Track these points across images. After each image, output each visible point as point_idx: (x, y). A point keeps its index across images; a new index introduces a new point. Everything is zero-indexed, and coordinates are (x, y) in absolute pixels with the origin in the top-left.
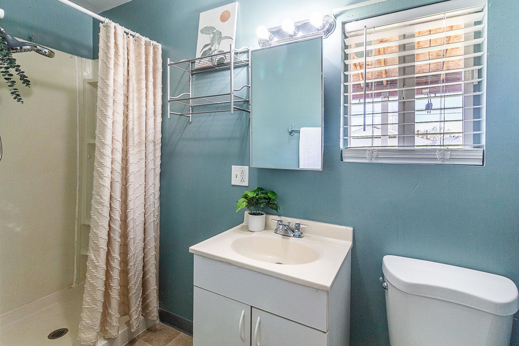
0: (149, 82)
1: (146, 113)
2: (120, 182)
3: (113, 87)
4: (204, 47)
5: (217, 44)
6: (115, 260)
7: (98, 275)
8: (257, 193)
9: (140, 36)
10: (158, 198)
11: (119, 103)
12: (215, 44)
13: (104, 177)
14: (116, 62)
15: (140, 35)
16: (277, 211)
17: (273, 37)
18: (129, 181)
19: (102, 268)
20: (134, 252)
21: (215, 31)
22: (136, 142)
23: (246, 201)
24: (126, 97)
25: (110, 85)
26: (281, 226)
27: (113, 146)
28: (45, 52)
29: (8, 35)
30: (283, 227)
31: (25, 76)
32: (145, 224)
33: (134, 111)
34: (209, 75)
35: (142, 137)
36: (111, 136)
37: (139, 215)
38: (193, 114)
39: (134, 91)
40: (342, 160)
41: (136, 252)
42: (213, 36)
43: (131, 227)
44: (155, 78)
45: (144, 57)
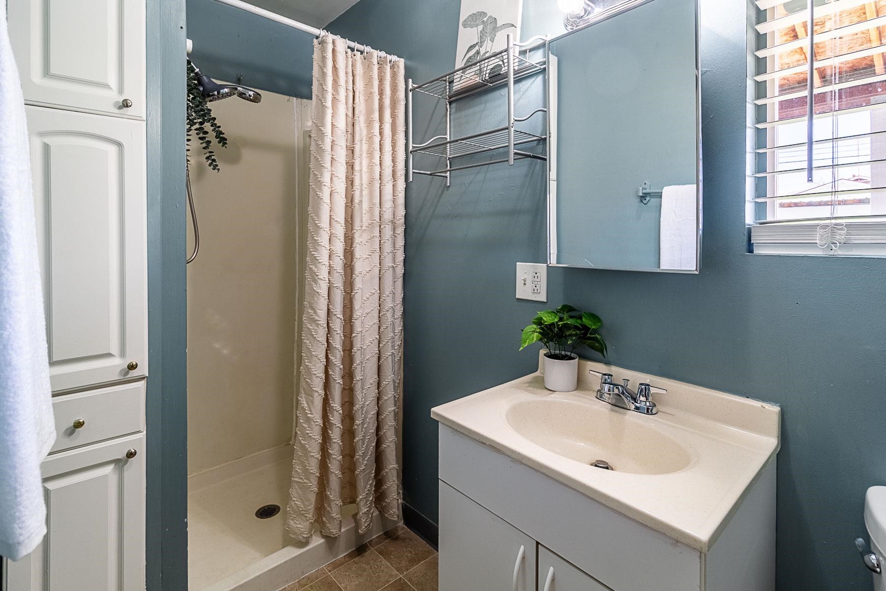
0: (385, 124)
1: (380, 175)
2: (342, 288)
3: (330, 137)
4: (468, 51)
5: (489, 41)
6: (335, 412)
7: (310, 433)
8: (561, 315)
9: (372, 50)
10: (400, 316)
11: (340, 161)
12: (486, 42)
13: (318, 280)
14: (335, 96)
15: (372, 48)
16: (604, 355)
17: (592, 7)
18: (355, 287)
19: (317, 424)
20: (363, 402)
21: (485, 19)
22: (365, 224)
23: (538, 330)
24: (351, 151)
25: (326, 134)
26: (606, 387)
27: (331, 231)
28: (249, 95)
29: (204, 77)
30: (611, 389)
31: (221, 133)
32: (379, 359)
33: (363, 174)
34: (477, 101)
35: (374, 216)
36: (329, 214)
37: (370, 344)
38: (452, 172)
39: (361, 140)
40: (751, 250)
41: (366, 404)
42: (483, 29)
43: (357, 362)
44: (394, 116)
45: (376, 83)
